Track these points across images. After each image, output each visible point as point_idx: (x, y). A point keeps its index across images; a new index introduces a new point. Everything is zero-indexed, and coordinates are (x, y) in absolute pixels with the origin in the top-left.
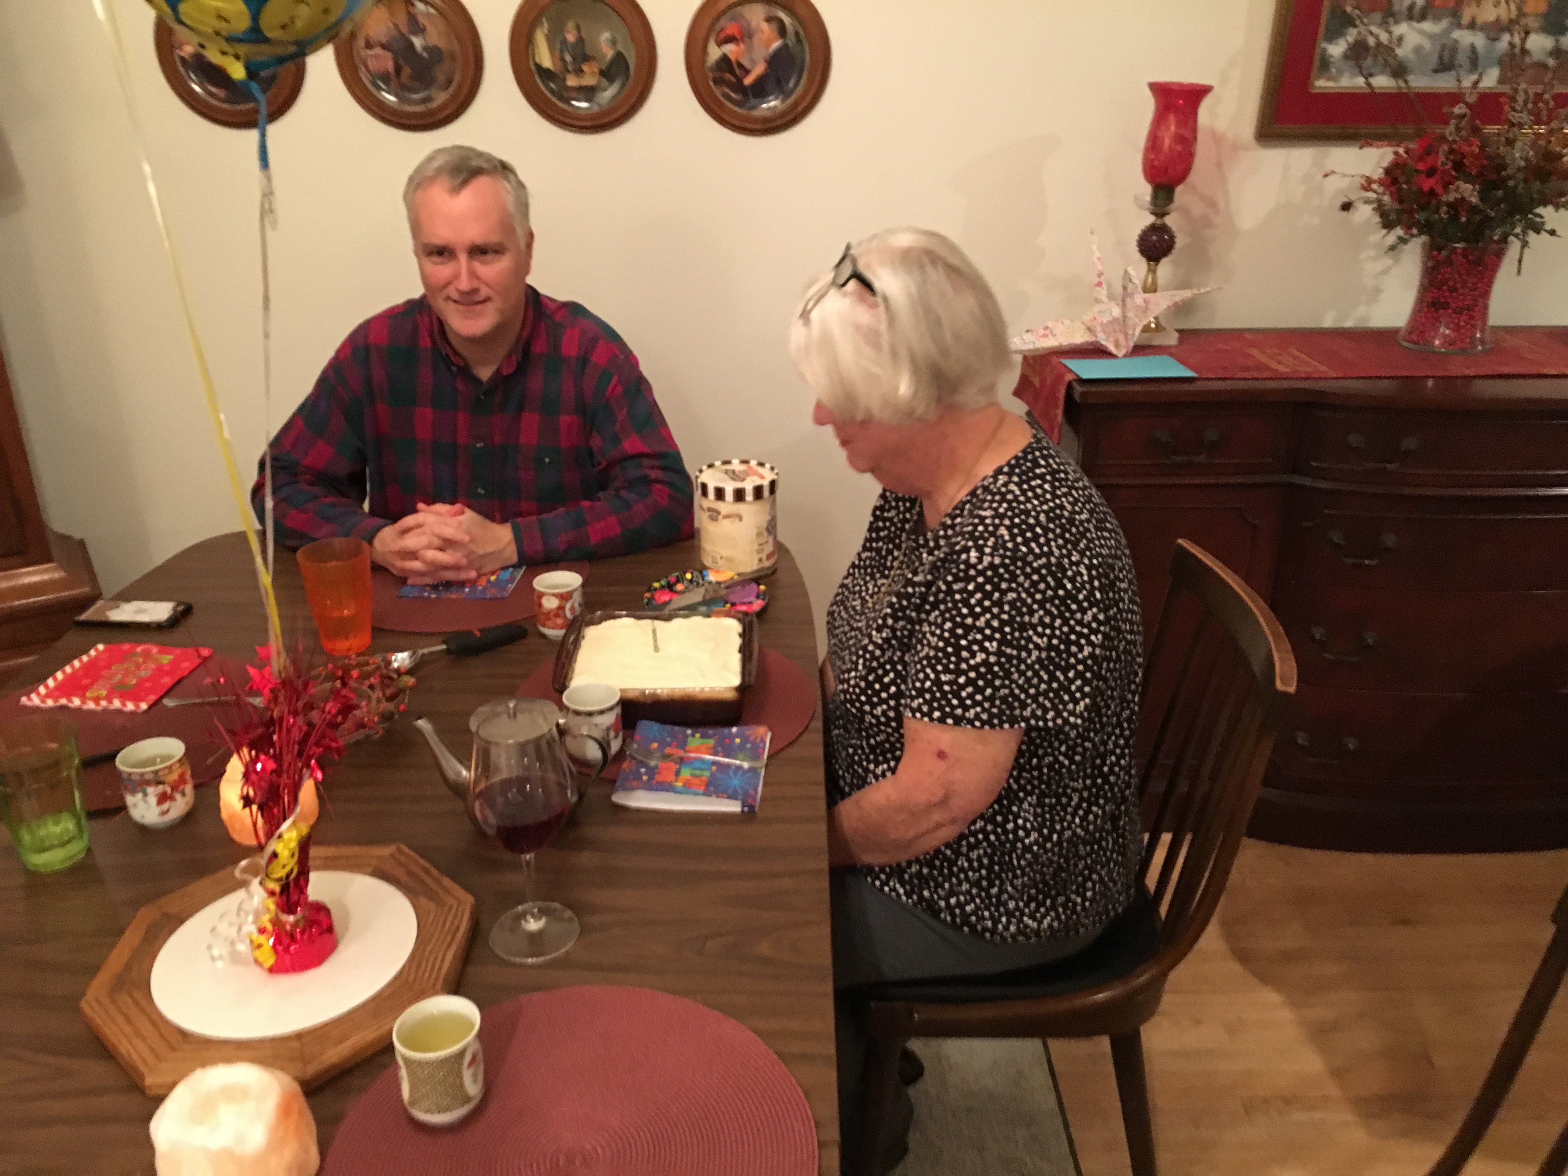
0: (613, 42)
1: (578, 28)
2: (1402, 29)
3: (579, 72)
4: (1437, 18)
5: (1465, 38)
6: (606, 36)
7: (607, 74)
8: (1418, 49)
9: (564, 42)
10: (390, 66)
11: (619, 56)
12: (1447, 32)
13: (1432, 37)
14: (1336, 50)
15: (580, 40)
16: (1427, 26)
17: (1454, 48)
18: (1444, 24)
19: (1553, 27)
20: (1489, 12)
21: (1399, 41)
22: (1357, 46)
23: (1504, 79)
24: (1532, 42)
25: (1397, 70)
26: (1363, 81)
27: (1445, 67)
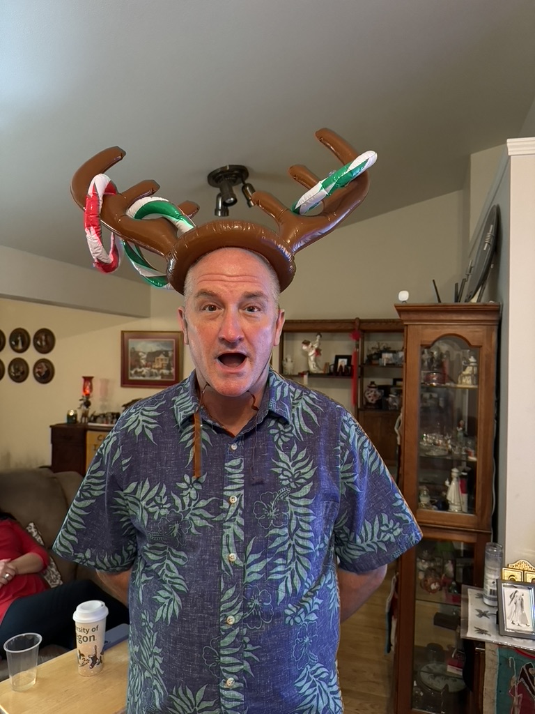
2: (143, 369)
4: (148, 367)
8: (146, 372)
12: (150, 370)
13: (148, 370)
14: (133, 372)
16: (147, 368)
17: (152, 372)
18: (150, 368)
19: (168, 368)
20: (157, 366)
21: (143, 371)
22: (136, 372)
23: (162, 378)
24: (165, 372)
25: (144, 376)
26: (138, 378)
27: (151, 375)
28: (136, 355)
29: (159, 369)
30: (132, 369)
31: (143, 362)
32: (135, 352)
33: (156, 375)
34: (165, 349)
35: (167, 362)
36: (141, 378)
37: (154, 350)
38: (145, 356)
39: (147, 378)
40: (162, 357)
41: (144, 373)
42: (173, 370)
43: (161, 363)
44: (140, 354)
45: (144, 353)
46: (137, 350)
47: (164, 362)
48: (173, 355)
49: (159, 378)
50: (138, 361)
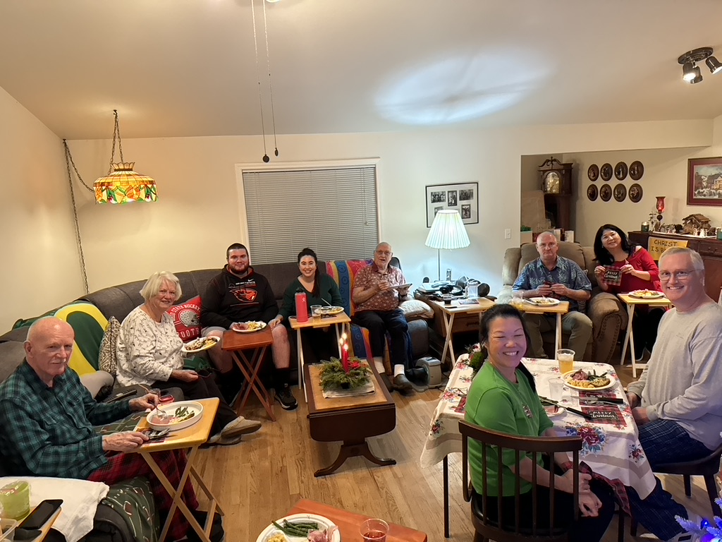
2: (704, 189)
3: (619, 195)
8: (707, 193)
9: (618, 191)
13: (708, 191)
14: (696, 193)
15: (620, 191)
16: (707, 189)
17: (711, 192)
18: (710, 189)
20: (715, 187)
21: (704, 191)
22: (699, 192)
23: (719, 197)
25: (705, 196)
26: (700, 197)
27: (710, 195)
28: (699, 178)
29: (717, 190)
30: (696, 190)
31: (705, 184)
33: (715, 195)
36: (703, 197)
37: (713, 174)
38: (706, 179)
39: (707, 197)
40: (719, 179)
41: (705, 193)
43: (718, 184)
44: (703, 177)
45: (706, 176)
46: (700, 174)
47: (721, 183)
49: (717, 197)
50: (701, 183)
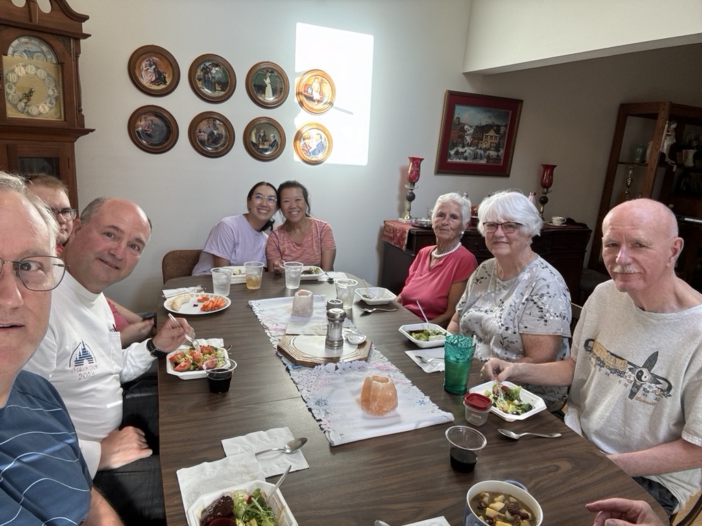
0: (274, 137)
1: (264, 132)
2: (466, 148)
3: (264, 144)
4: (474, 146)
5: (480, 152)
6: (272, 135)
7: (272, 146)
8: (470, 153)
9: (260, 135)
10: (206, 138)
11: (275, 141)
12: (475, 150)
13: (473, 151)
14: (452, 152)
15: (265, 135)
16: (471, 148)
17: (477, 154)
18: (475, 148)
19: (497, 150)
20: (484, 146)
21: (466, 151)
22: (457, 153)
23: (487, 162)
24: (493, 153)
25: (466, 158)
26: (458, 160)
27: (475, 158)
28: (461, 128)
29: (485, 150)
30: (452, 149)
31: (468, 139)
32: (459, 124)
33: (481, 158)
34: (497, 122)
35: (497, 141)
36: (462, 161)
37: (484, 123)
38: (472, 131)
39: (469, 161)
40: (492, 133)
41: (465, 154)
42: (502, 152)
43: (489, 141)
44: (466, 127)
45: (471, 127)
46: (462, 121)
47: (493, 141)
48: (505, 132)
49: (484, 162)
50: (462, 137)
